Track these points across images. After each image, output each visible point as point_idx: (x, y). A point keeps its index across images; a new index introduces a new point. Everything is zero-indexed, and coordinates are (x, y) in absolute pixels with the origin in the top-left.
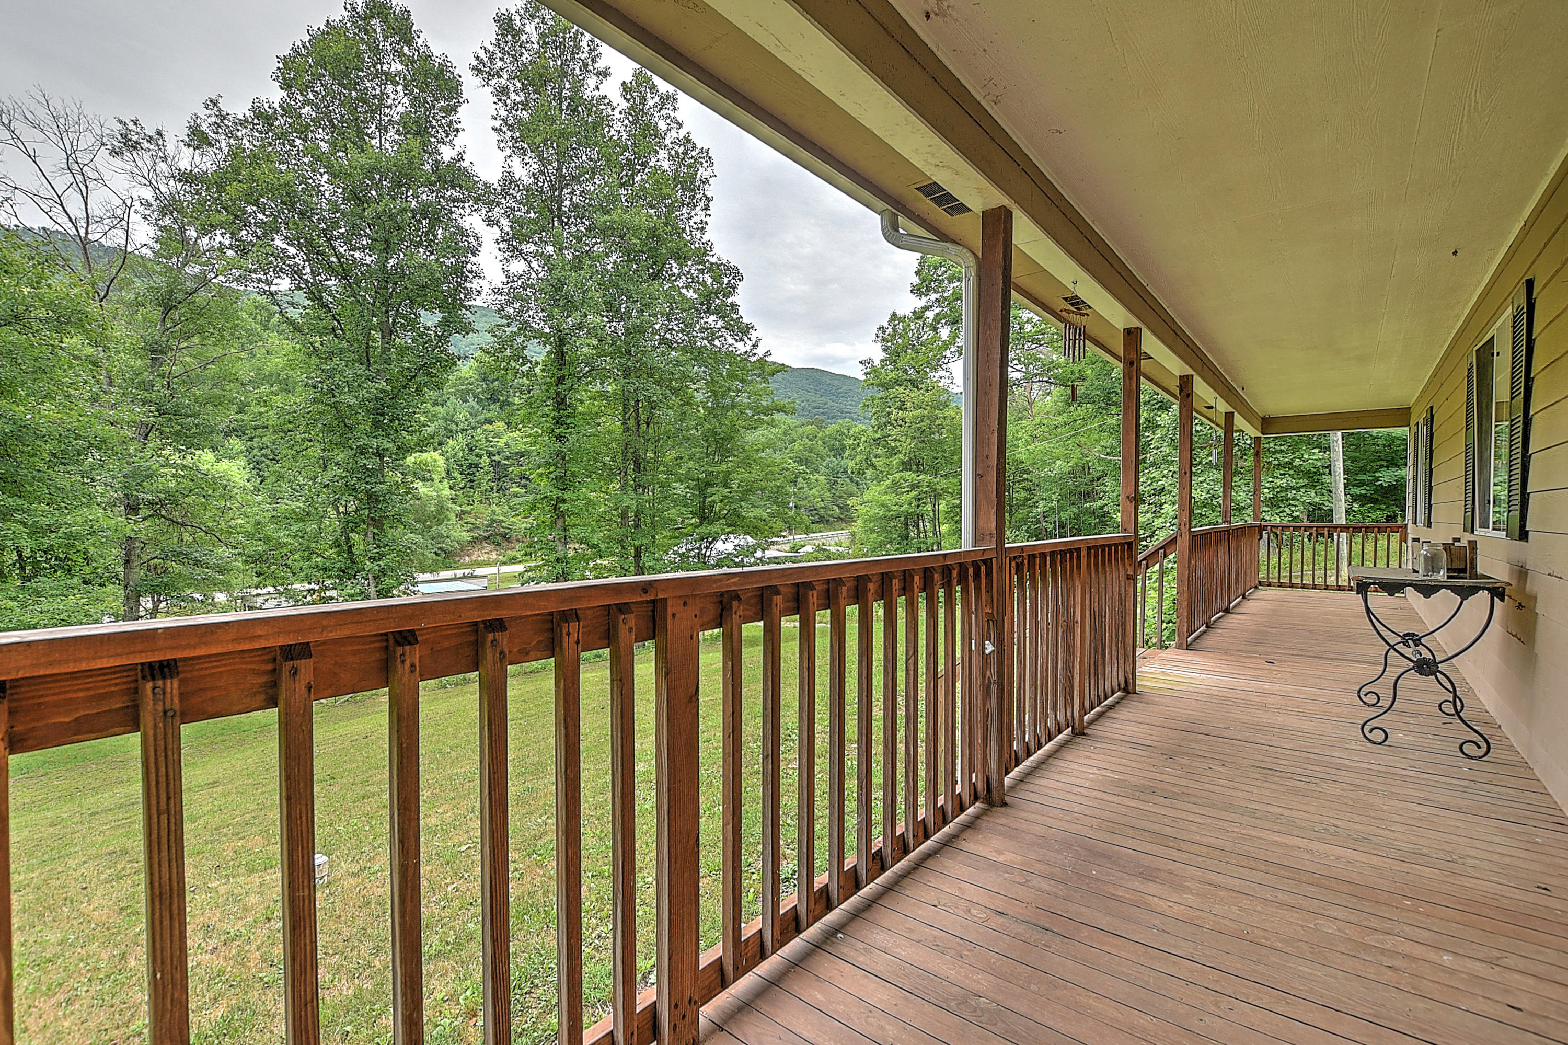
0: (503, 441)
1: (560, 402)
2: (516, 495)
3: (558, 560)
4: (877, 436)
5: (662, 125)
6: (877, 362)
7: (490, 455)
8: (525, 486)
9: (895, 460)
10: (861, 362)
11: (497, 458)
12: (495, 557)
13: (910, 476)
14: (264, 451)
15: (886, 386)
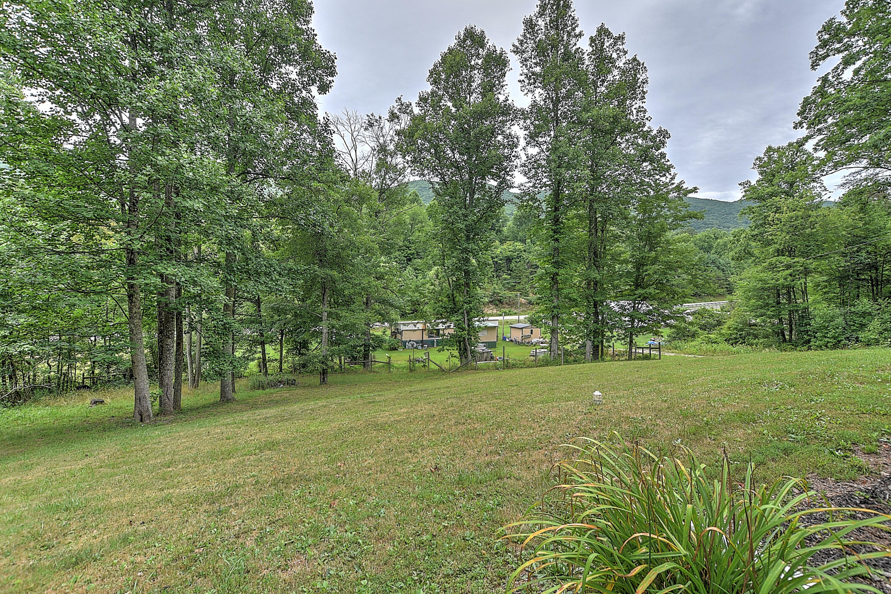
0: (499, 250)
1: (556, 221)
2: (505, 279)
3: (554, 307)
4: (754, 233)
5: (615, 56)
6: (753, 182)
7: (493, 258)
8: (510, 275)
9: (771, 249)
10: (740, 184)
11: (496, 260)
12: (495, 312)
13: (786, 260)
14: (396, 259)
15: (761, 199)
